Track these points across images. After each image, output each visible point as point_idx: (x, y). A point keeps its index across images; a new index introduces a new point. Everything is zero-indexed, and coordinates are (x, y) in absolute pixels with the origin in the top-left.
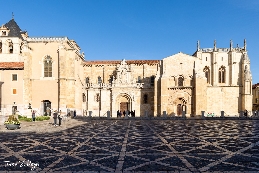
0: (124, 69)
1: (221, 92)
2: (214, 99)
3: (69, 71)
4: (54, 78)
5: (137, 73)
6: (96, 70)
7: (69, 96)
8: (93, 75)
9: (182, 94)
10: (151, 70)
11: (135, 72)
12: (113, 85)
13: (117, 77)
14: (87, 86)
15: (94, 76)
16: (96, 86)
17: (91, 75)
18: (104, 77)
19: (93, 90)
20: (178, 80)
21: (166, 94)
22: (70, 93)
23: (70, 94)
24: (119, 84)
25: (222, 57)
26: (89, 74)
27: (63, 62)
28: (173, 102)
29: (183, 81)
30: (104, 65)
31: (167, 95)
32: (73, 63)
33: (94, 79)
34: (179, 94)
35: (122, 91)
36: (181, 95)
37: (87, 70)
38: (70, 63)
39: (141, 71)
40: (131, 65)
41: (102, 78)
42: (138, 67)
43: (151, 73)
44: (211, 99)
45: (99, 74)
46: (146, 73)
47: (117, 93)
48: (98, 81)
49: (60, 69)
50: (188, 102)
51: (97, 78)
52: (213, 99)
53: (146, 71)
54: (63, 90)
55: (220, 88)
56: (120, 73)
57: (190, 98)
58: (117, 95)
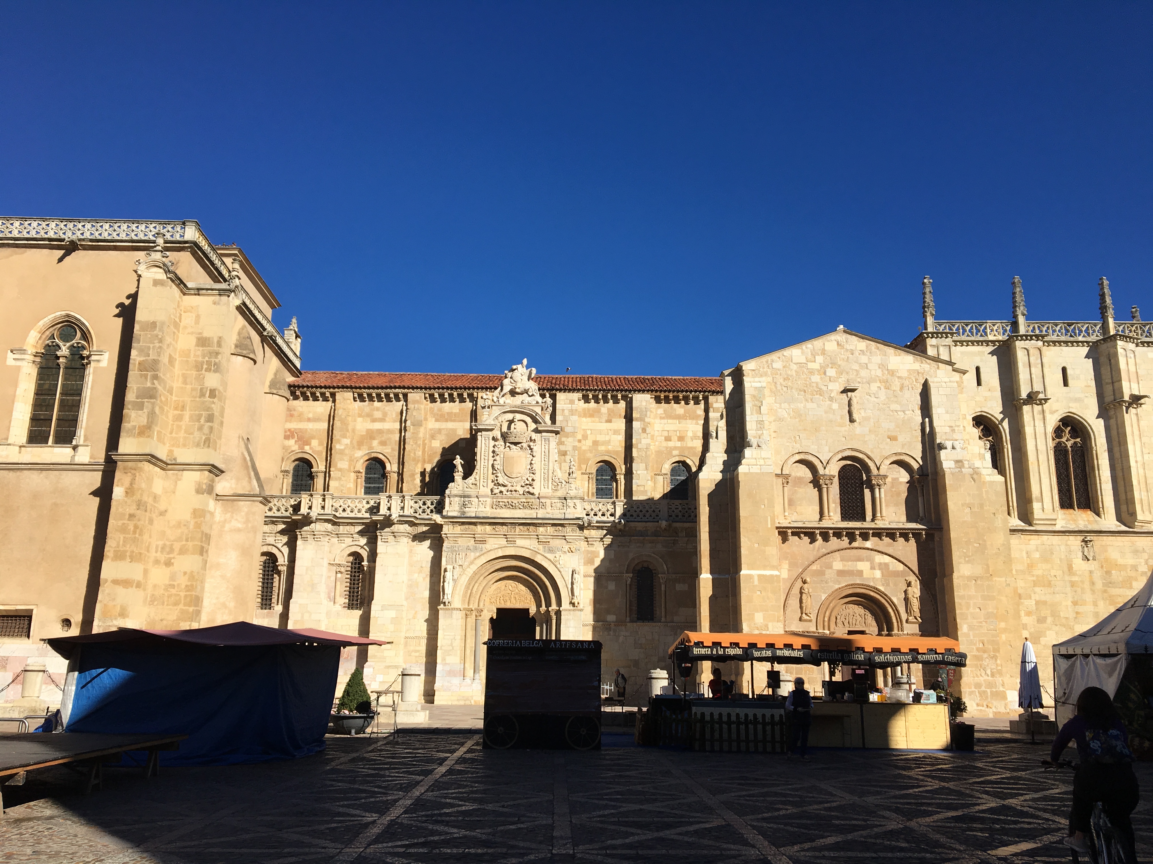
0: (518, 416)
1: (1078, 563)
2: (1045, 603)
3: (187, 415)
4: (83, 456)
5: (596, 443)
6: (360, 420)
7: (168, 563)
8: (337, 447)
9: (863, 566)
10: (672, 425)
11: (579, 437)
12: (452, 508)
13: (478, 457)
14: (297, 508)
15: (342, 452)
16: (348, 510)
17: (329, 450)
18: (401, 463)
19: (328, 533)
20: (836, 480)
21: (773, 568)
22: (177, 546)
23: (172, 551)
24: (489, 501)
25: (1064, 370)
26: (315, 443)
27: (151, 357)
28: (813, 617)
29: (867, 492)
30: (405, 396)
31: (775, 573)
32: (216, 368)
33: (340, 470)
34: (849, 566)
35: (503, 542)
36: (860, 573)
37: (309, 420)
38: (198, 367)
39: (616, 432)
40: (561, 396)
41: (392, 467)
42: (598, 411)
43: (671, 444)
44: (1030, 603)
45: (375, 443)
46: (644, 441)
47: (472, 555)
48: (368, 480)
49: (130, 396)
50: (904, 616)
51: (361, 466)
52: (1037, 603)
53: (644, 430)
54: (131, 527)
55: (1072, 538)
56: (499, 437)
57: (915, 591)
58: (474, 568)
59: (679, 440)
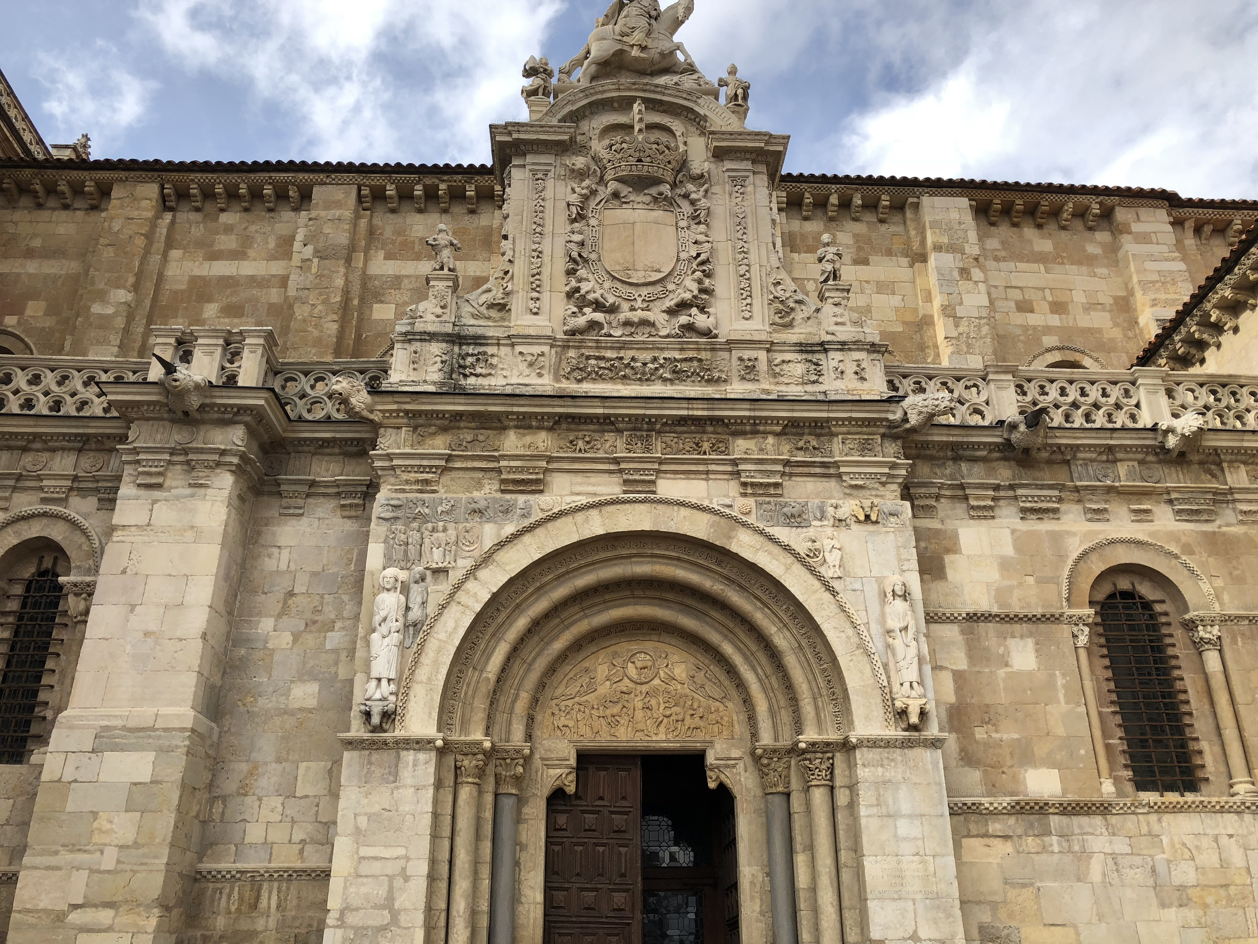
24: (552, 353)
35: (607, 485)
39: (883, 287)
46: (969, 300)
47: (489, 534)
53: (966, 274)
58: (492, 580)
59: (1052, 312)
